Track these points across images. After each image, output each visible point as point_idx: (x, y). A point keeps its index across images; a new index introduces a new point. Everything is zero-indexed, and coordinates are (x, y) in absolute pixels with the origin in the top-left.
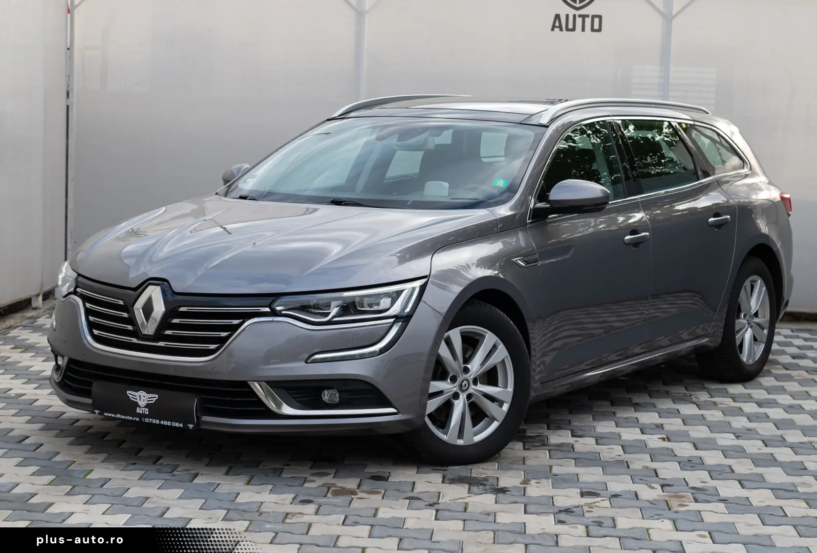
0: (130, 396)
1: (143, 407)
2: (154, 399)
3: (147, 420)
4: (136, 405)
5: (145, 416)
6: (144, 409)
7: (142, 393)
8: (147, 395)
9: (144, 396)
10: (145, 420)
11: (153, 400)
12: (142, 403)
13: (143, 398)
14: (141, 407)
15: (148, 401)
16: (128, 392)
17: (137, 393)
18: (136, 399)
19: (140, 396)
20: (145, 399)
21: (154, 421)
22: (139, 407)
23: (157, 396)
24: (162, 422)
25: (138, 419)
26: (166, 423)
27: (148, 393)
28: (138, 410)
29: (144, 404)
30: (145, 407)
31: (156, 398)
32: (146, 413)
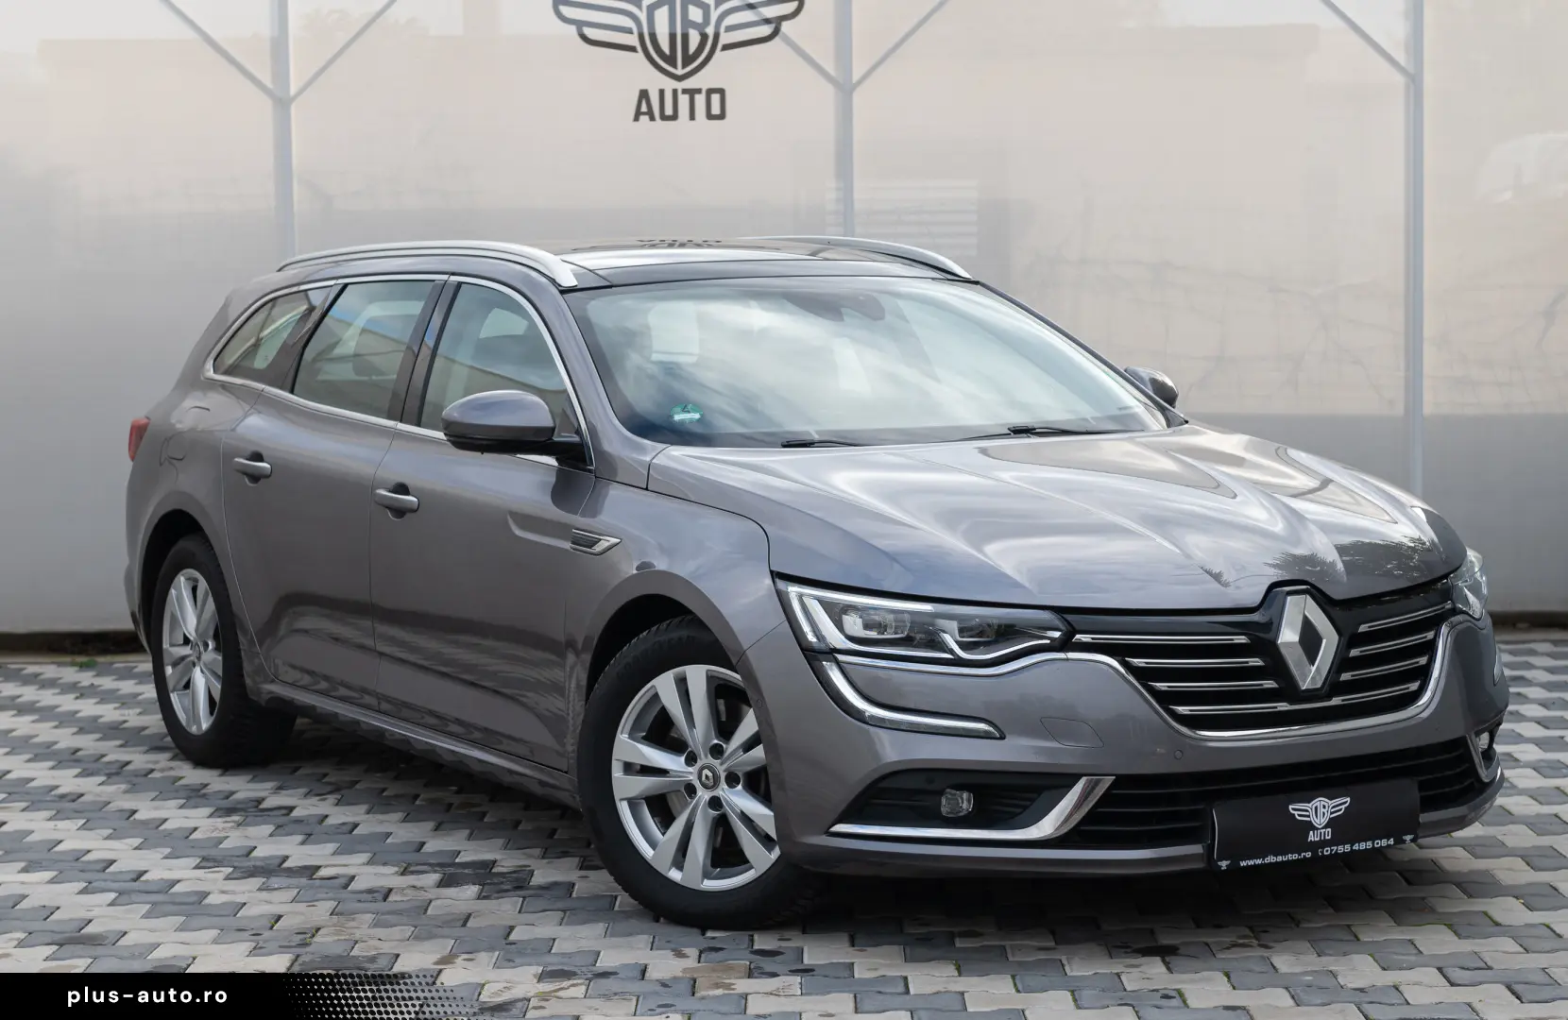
0: (1296, 813)
1: (1322, 828)
2: (1343, 807)
3: (1327, 851)
4: (1310, 826)
5: (1323, 843)
6: (1322, 831)
7: (1320, 802)
8: (1330, 802)
9: (1324, 807)
10: (1322, 852)
11: (1341, 810)
12: (1319, 821)
13: (1323, 810)
14: (1317, 829)
15: (1332, 813)
16: (1290, 807)
17: (1310, 805)
18: (1309, 816)
19: (1316, 808)
20: (1325, 811)
21: (1341, 849)
22: (1314, 828)
23: (1348, 799)
24: (1356, 847)
25: (1308, 855)
26: (1363, 846)
27: (1331, 799)
28: (1312, 837)
29: (1324, 821)
30: (1325, 827)
31: (1347, 805)
32: (1327, 838)
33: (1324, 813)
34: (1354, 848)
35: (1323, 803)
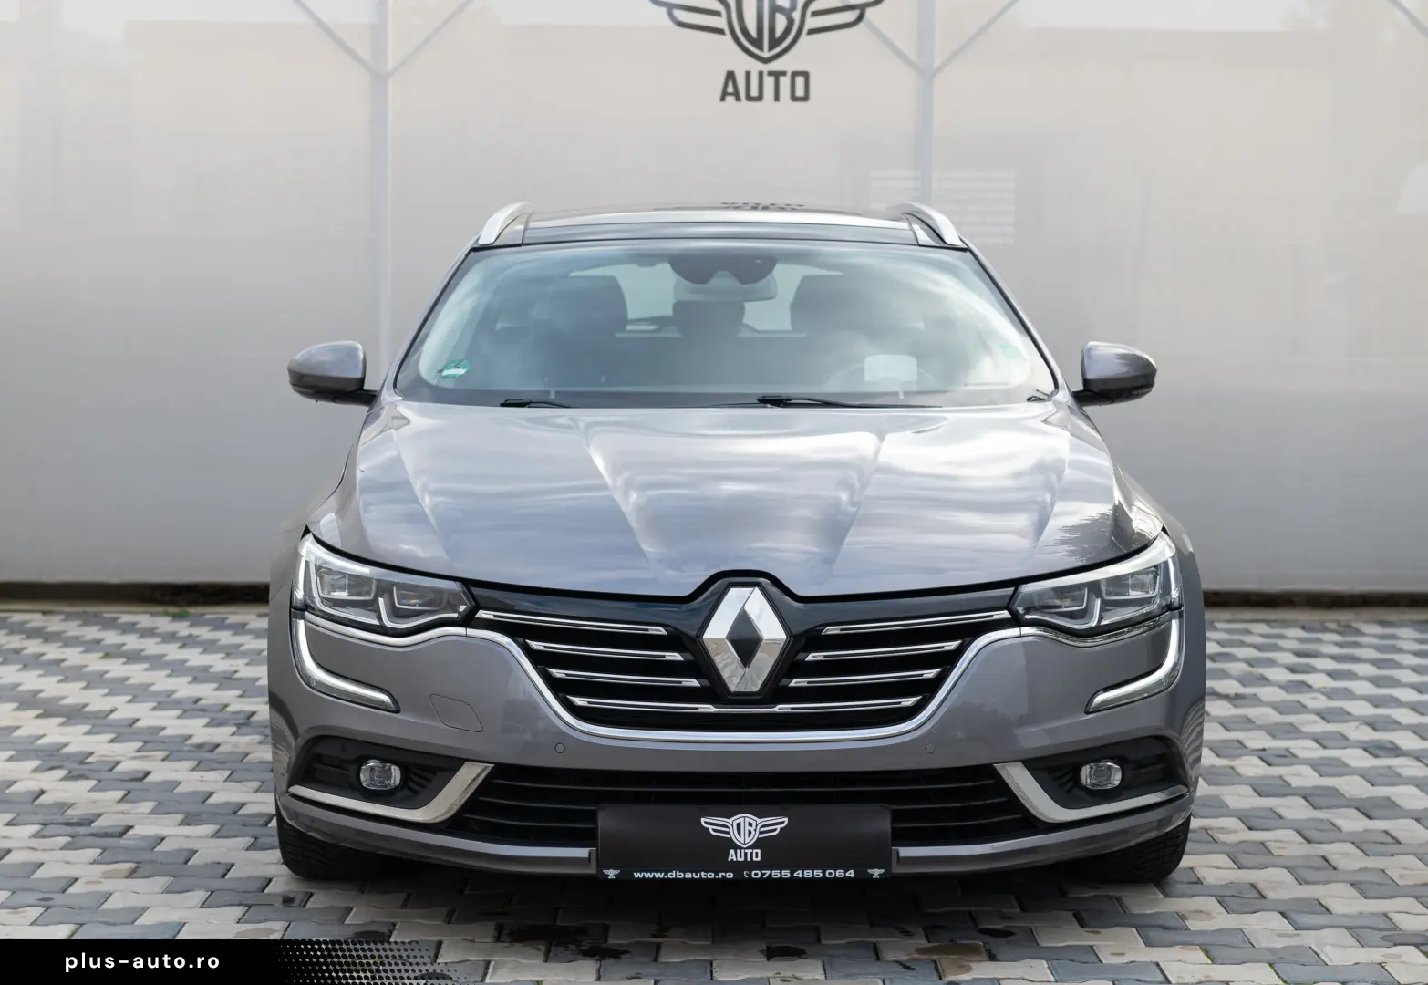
0: (710, 827)
1: (748, 848)
2: (778, 827)
3: (756, 874)
4: (730, 844)
5: (751, 865)
6: (749, 851)
7: (745, 819)
8: (759, 821)
9: (750, 825)
10: (750, 875)
11: (775, 830)
12: (744, 840)
13: (748, 828)
14: (741, 848)
15: (761, 833)
16: (703, 820)
17: (730, 821)
18: (729, 833)
19: (739, 825)
20: (752, 829)
21: (776, 874)
22: (736, 847)
23: (786, 820)
24: (798, 874)
25: (730, 875)
26: (808, 874)
27: (760, 818)
28: (732, 856)
29: (750, 840)
30: (752, 847)
31: (783, 826)
32: (755, 859)
33: (750, 832)
34: (795, 875)
35: (747, 820)
